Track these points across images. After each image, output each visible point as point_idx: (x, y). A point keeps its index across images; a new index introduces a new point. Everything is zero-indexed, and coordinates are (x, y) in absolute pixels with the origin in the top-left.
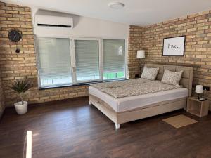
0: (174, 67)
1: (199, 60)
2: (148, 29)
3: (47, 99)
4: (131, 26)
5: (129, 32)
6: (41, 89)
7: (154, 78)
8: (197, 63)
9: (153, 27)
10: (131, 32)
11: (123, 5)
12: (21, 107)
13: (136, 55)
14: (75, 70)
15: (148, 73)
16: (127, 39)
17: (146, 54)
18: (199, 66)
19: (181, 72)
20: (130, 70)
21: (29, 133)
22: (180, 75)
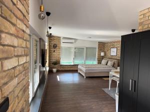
0: (111, 60)
2: (106, 44)
3: (63, 69)
4: (99, 42)
5: (98, 45)
6: (61, 65)
7: (105, 64)
12: (55, 70)
13: (101, 54)
14: (74, 59)
16: (97, 47)
17: (105, 54)
20: (98, 61)
21: (58, 76)
22: (113, 63)
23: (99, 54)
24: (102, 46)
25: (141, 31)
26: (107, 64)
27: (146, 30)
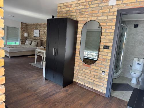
0: (35, 40)
1: (43, 38)
2: (29, 25)
4: (21, 23)
5: (21, 25)
7: (29, 44)
8: (42, 39)
9: (31, 25)
10: (22, 25)
11: (13, 16)
13: (24, 35)
15: (28, 42)
16: (20, 28)
17: (28, 35)
18: (43, 41)
19: (36, 42)
20: (21, 41)
22: (37, 43)
23: (23, 35)
24: (25, 27)
25: (59, 18)
26: (31, 45)
27: (62, 17)
